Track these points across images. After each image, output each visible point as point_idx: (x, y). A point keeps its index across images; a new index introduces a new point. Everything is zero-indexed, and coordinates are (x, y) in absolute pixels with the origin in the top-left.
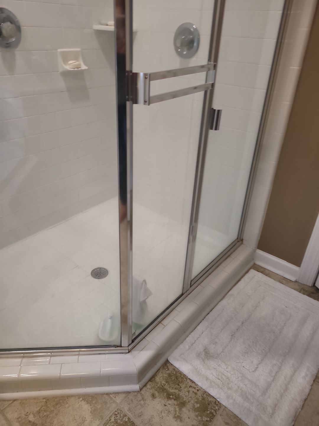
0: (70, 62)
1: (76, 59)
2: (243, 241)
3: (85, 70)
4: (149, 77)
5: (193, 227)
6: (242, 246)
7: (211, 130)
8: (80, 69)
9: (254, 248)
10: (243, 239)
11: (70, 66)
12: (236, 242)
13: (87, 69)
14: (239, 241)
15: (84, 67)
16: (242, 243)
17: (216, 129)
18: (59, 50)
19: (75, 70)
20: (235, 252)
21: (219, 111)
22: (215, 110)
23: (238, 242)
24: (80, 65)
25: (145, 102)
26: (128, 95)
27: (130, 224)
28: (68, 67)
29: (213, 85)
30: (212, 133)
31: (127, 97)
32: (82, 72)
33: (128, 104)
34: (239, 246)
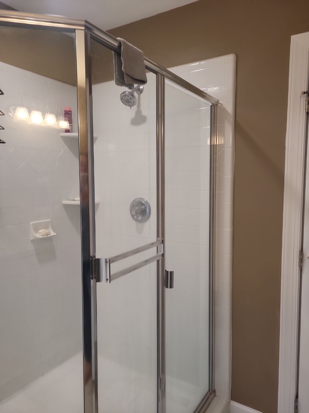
0: (40, 231)
1: (46, 227)
2: (215, 392)
3: (54, 236)
4: (109, 262)
5: (161, 380)
6: (216, 399)
7: (166, 288)
8: (49, 236)
9: (228, 400)
10: (216, 389)
11: (40, 234)
12: (209, 394)
13: (56, 235)
14: (212, 392)
15: (53, 234)
16: (215, 395)
17: (171, 287)
18: (31, 223)
19: (44, 237)
20: (209, 407)
21: (171, 272)
22: (168, 272)
23: (210, 394)
24: (50, 232)
25: (107, 280)
26: (92, 274)
27: (95, 384)
28: (38, 236)
29: (163, 255)
30: (167, 291)
31: (91, 276)
32: (51, 238)
33: (92, 282)
34: (212, 399)
